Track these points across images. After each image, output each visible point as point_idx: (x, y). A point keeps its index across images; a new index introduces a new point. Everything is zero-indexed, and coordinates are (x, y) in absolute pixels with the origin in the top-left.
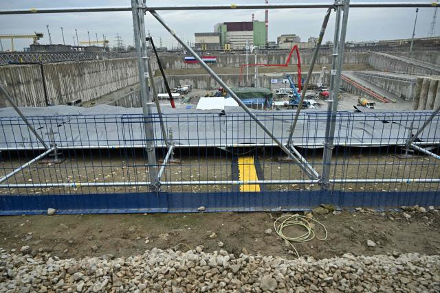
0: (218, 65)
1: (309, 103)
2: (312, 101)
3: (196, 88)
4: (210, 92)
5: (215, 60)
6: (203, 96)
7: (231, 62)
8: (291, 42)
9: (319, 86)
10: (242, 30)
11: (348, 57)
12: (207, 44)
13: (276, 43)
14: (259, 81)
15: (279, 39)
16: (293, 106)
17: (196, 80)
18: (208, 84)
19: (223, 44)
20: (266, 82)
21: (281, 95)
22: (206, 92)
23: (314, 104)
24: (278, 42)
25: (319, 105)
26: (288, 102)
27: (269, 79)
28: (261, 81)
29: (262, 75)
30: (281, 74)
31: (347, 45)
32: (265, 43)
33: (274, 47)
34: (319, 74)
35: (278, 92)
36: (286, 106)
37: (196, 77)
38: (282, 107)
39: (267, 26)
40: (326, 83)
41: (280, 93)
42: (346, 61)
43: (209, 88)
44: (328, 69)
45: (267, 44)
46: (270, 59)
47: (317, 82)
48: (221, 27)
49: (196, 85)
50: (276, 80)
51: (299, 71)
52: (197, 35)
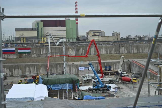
0: (33, 56)
1: (110, 87)
2: (113, 86)
3: (12, 76)
4: (23, 79)
5: (29, 51)
6: (16, 83)
7: (44, 52)
8: (98, 36)
9: (120, 72)
10: (56, 26)
11: (142, 48)
12: (26, 38)
13: (86, 37)
14: (68, 68)
15: (88, 33)
16: (96, 90)
17: (12, 69)
18: (23, 72)
19: (40, 37)
20: (74, 70)
21: (87, 80)
22: (20, 80)
23: (115, 88)
24: (87, 36)
25: (119, 88)
26: (92, 87)
27: (77, 66)
28: (70, 69)
29: (71, 63)
30: (87, 63)
31: (143, 38)
32: (76, 37)
33: (84, 40)
34: (119, 62)
35: (84, 78)
36: (90, 90)
37: (12, 66)
38: (87, 91)
39: (77, 23)
40: (126, 69)
41: (86, 79)
42: (141, 51)
43: (24, 76)
44: (127, 58)
45: (78, 38)
46: (78, 50)
47: (118, 69)
48: (38, 24)
49: (12, 73)
50: (83, 68)
51: (99, 60)
52: (17, 30)
